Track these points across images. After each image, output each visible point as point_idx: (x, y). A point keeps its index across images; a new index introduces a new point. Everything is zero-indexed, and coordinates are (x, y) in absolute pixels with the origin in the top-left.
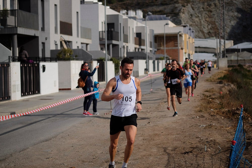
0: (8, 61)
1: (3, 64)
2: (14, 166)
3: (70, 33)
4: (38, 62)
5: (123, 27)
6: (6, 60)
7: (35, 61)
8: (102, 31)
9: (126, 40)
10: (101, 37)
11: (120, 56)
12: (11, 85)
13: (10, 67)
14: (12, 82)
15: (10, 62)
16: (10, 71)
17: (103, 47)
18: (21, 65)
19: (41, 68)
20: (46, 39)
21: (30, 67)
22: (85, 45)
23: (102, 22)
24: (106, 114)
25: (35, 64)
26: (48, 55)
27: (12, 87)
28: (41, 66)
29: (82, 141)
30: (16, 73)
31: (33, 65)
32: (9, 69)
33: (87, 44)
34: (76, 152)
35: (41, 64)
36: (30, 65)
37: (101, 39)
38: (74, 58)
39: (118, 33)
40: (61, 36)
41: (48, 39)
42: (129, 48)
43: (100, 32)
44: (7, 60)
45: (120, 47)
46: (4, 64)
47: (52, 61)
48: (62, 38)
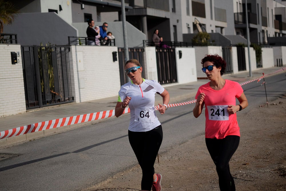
0: (142, 46)
1: (137, 49)
2: (178, 160)
3: (203, 15)
4: (173, 47)
5: (261, 8)
6: (139, 44)
7: (170, 46)
8: (238, 13)
9: (265, 24)
10: (236, 19)
11: (259, 41)
12: (147, 73)
13: (145, 52)
14: (148, 69)
15: (145, 47)
16: (146, 56)
17: (239, 31)
18: (157, 51)
19: (178, 54)
20: (178, 21)
21: (165, 53)
22: (220, 29)
23: (237, 3)
24: (261, 106)
25: (171, 49)
26: (180, 39)
27: (148, 75)
28: (178, 52)
29: (245, 136)
30: (151, 59)
31: (168, 50)
32: (144, 54)
33: (222, 28)
34: (244, 148)
35: (178, 49)
36: (165, 51)
37: (236, 22)
38: (211, 43)
39: (256, 15)
40: (195, 18)
41: (179, 22)
42: (269, 33)
43: (234, 14)
44: (141, 44)
45: (259, 31)
46: (139, 49)
47: (188, 47)
48: (196, 20)
